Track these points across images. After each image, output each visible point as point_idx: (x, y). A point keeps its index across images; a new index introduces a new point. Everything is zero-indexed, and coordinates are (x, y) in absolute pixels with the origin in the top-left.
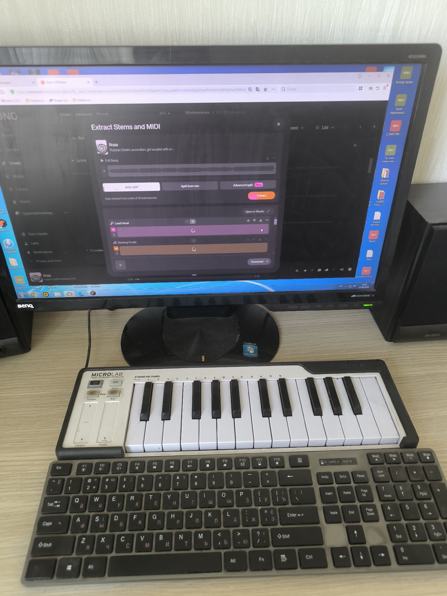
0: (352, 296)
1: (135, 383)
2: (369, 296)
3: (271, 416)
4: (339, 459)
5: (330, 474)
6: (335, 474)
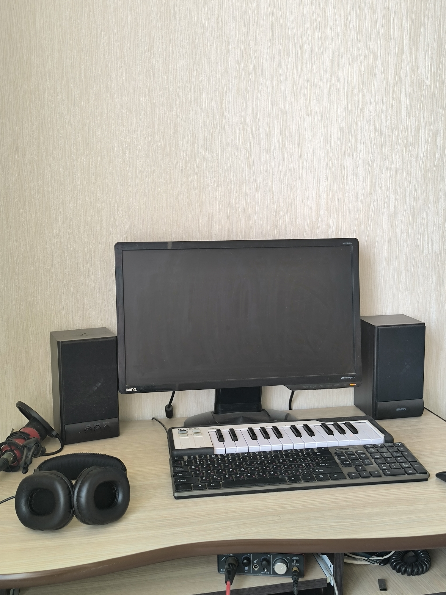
0: (341, 378)
1: (209, 431)
2: (352, 377)
3: (302, 437)
4: (347, 448)
5: (342, 452)
6: (345, 452)
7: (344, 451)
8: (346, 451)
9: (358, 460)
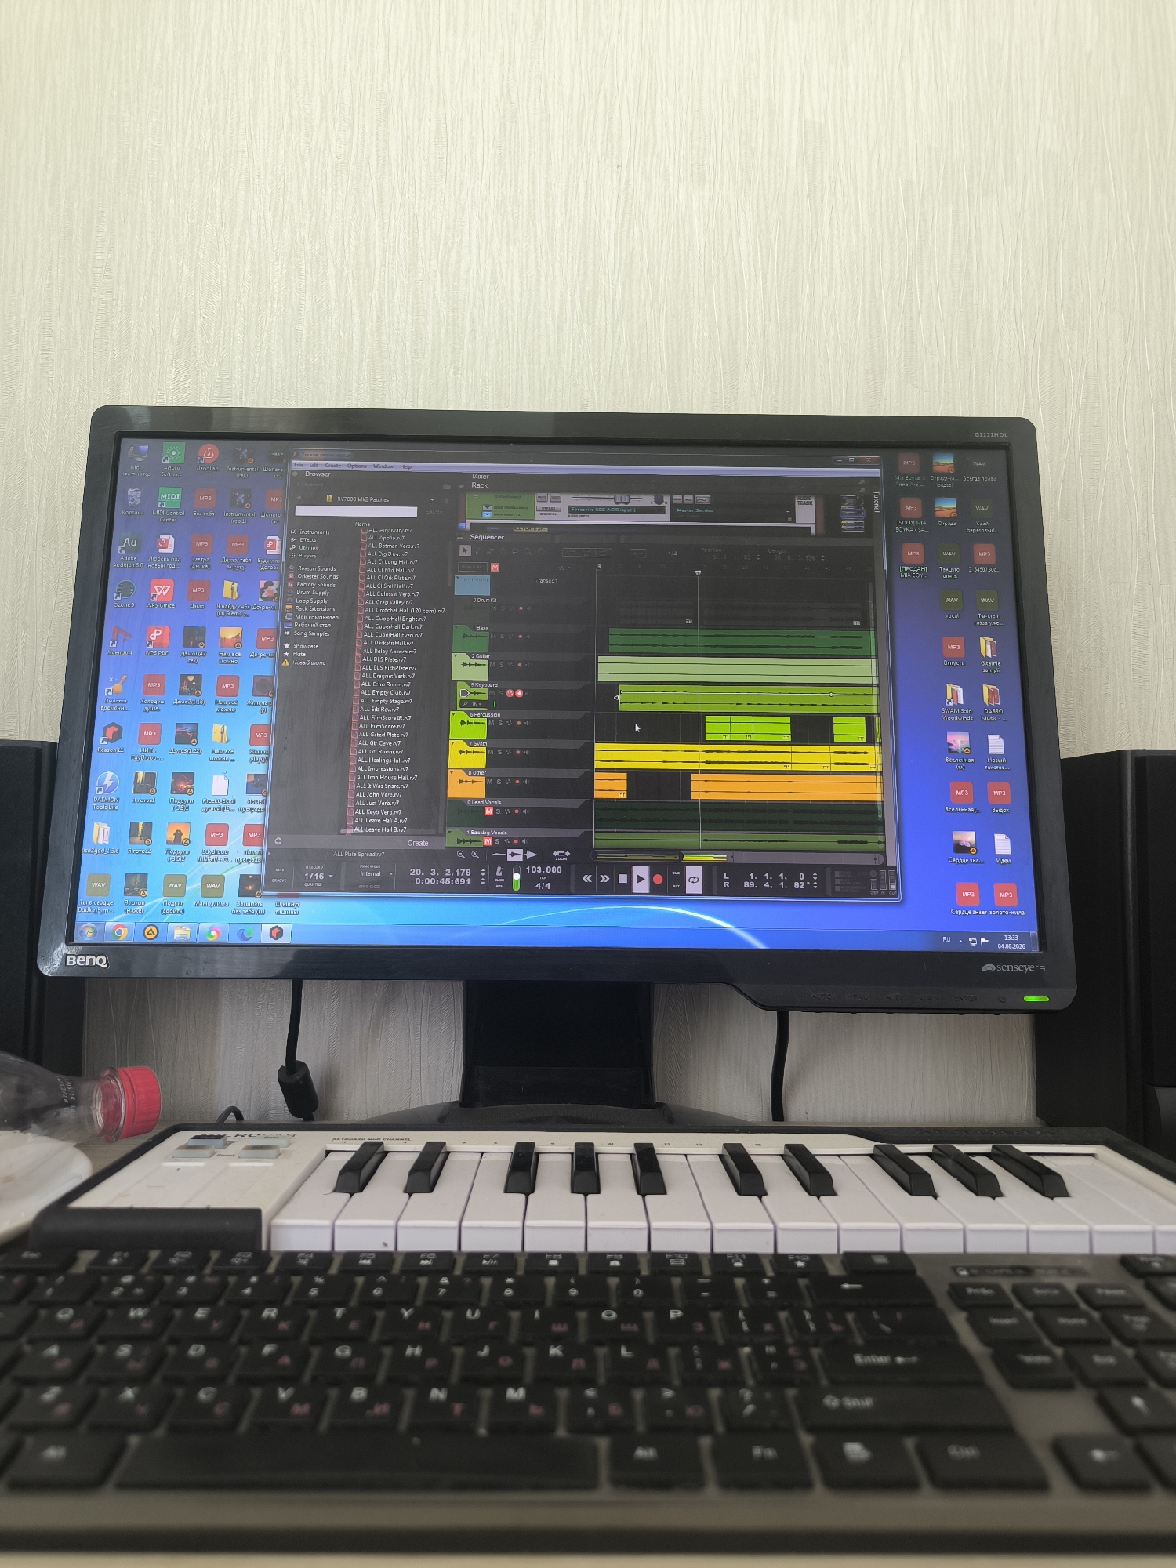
0: (984, 969)
2: (1031, 968)
3: (764, 1194)
4: (1022, 1267)
5: (997, 1288)
6: (1015, 1290)
7: (1006, 1285)
8: (1018, 1280)
9: (1107, 1342)
